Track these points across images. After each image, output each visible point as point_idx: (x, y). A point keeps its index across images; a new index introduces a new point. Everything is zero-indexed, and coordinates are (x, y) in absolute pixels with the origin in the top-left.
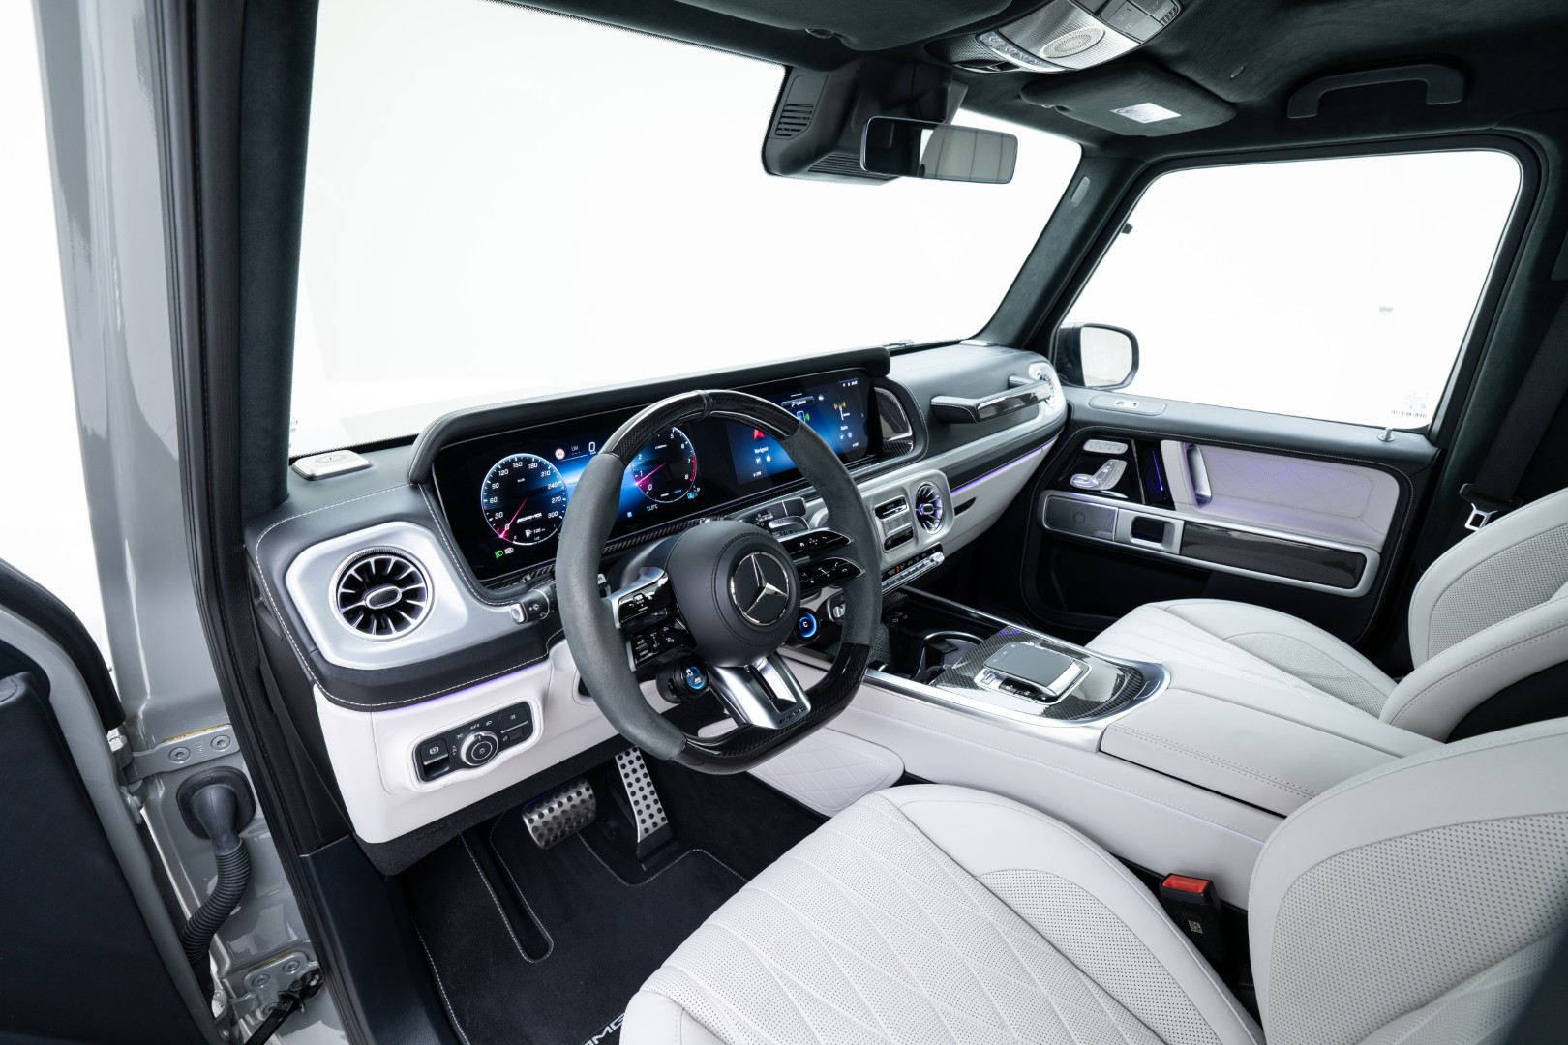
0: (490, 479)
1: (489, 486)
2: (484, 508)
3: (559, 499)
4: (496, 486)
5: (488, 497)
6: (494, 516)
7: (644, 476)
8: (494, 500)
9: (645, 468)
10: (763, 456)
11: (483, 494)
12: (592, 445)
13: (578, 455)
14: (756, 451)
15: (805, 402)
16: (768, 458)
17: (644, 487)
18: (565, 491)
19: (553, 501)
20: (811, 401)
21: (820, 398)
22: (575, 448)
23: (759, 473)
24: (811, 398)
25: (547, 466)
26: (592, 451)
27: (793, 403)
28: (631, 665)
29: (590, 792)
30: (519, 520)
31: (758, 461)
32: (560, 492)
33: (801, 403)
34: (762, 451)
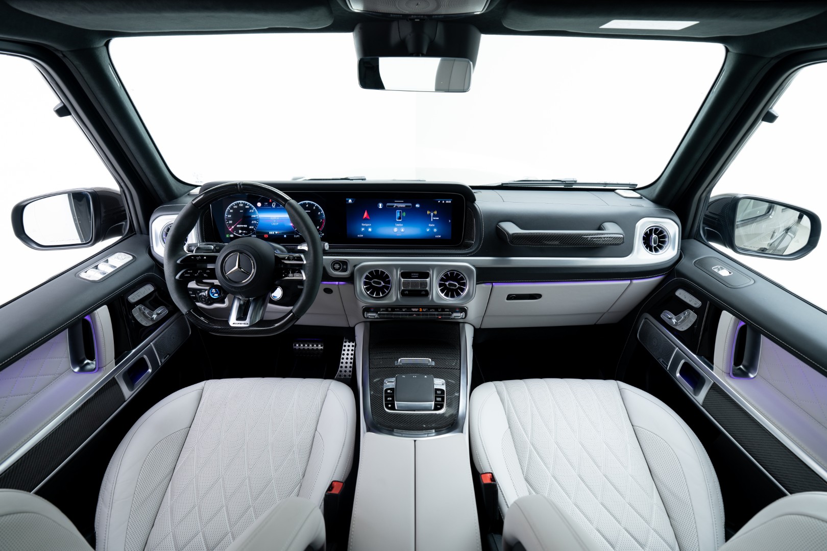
0: (230, 208)
1: (229, 210)
2: (225, 218)
3: (255, 222)
4: (231, 211)
5: (228, 214)
6: (229, 222)
8: (230, 216)
10: (366, 228)
11: (226, 213)
12: (273, 204)
13: (267, 206)
14: (363, 225)
16: (370, 230)
18: (258, 219)
19: (253, 222)
20: (410, 206)
21: (417, 206)
22: (266, 204)
23: (362, 236)
24: (410, 204)
25: (253, 208)
26: (274, 206)
27: (395, 205)
28: (177, 277)
29: (322, 348)
30: (238, 226)
31: (363, 229)
32: (256, 219)
33: (401, 206)
34: (367, 225)
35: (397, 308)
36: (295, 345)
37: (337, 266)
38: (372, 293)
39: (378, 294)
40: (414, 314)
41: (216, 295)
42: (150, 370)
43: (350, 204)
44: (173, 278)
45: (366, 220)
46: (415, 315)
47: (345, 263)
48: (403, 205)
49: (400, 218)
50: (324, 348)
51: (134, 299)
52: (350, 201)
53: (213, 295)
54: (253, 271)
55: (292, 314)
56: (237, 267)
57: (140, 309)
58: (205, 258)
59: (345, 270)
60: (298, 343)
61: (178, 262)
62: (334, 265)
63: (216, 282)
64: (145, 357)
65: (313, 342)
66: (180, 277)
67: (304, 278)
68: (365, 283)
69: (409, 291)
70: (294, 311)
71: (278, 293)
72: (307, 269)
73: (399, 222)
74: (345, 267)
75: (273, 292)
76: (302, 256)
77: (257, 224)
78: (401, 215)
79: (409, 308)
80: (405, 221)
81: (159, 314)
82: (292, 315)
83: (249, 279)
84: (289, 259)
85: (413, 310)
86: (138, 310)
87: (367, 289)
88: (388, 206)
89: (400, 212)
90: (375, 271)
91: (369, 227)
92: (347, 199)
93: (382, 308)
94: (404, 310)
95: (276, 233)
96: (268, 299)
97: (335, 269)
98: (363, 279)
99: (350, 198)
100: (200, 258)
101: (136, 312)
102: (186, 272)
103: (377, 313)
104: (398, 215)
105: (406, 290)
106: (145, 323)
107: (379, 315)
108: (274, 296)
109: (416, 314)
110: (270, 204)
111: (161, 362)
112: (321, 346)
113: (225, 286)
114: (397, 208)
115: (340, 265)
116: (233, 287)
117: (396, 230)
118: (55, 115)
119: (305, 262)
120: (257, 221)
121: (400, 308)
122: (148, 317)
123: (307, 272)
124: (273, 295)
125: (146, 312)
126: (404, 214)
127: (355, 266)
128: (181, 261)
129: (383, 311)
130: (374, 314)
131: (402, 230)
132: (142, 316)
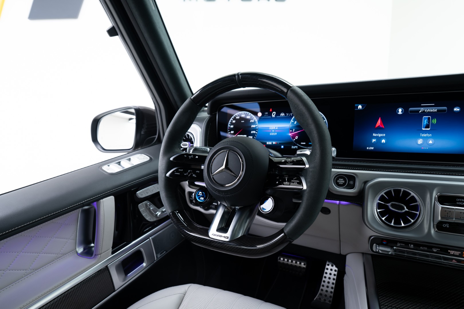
0: (233, 119)
1: (232, 121)
2: (228, 128)
3: (254, 132)
4: (234, 122)
5: (230, 125)
6: (230, 132)
7: (295, 132)
8: (232, 126)
9: (297, 128)
10: (379, 139)
11: (229, 123)
12: (274, 113)
13: (267, 116)
14: (374, 135)
15: (436, 110)
16: (383, 141)
17: (293, 137)
18: (257, 129)
19: (252, 132)
20: (444, 111)
21: (456, 109)
22: (267, 113)
23: (373, 148)
24: (445, 108)
25: (254, 118)
26: (273, 116)
27: (422, 109)
28: (168, 175)
29: (305, 266)
30: (238, 136)
31: (374, 140)
32: (254, 129)
33: (431, 111)
34: (380, 135)
35: (423, 246)
36: (280, 259)
37: (341, 181)
38: (389, 220)
39: (397, 222)
40: (452, 259)
41: (202, 198)
42: (144, 264)
43: (360, 110)
44: (164, 176)
45: (379, 130)
46: (454, 261)
47: (352, 178)
48: (435, 110)
49: (427, 126)
50: (307, 267)
51: (142, 195)
52: (360, 107)
53: (199, 198)
54: (242, 174)
55: (283, 234)
56: (224, 167)
57: (146, 205)
58: (197, 157)
59: (352, 187)
60: (282, 257)
61: (171, 159)
62: (338, 179)
63: (203, 184)
64: (142, 250)
65: (297, 259)
66: (171, 175)
67: (305, 187)
68: (379, 206)
69: (450, 223)
70: (286, 231)
71: (268, 205)
72: (310, 175)
73: (425, 132)
74: (351, 182)
75: (262, 203)
76: (304, 159)
77: (256, 134)
78: (429, 122)
79: (444, 249)
80: (434, 129)
81: (163, 212)
82: (283, 236)
83: (236, 182)
84: (285, 163)
85: (452, 252)
86: (145, 205)
87: (381, 214)
88: (411, 111)
89: (429, 118)
90: (394, 190)
91: (382, 138)
92: (356, 105)
93: (400, 242)
94: (435, 250)
95: (274, 143)
96: (256, 211)
97: (338, 185)
98: (377, 201)
99: (360, 104)
100: (192, 156)
101: (142, 207)
102: (177, 171)
103: (392, 247)
104: (425, 122)
105: (446, 223)
106: (149, 218)
107: (395, 250)
108: (263, 209)
109: (455, 259)
110: (270, 114)
111: (157, 257)
112: (304, 265)
113: (210, 189)
114: (424, 113)
115: (345, 180)
116: (217, 190)
117: (420, 141)
118: (107, 35)
119: (307, 166)
120: (256, 131)
121: (430, 246)
122: (153, 214)
123: (309, 180)
124: (262, 206)
125: (151, 209)
126: (435, 121)
127: (366, 182)
128: (174, 159)
129: (400, 247)
130: (388, 249)
131: (431, 142)
132: (148, 211)
